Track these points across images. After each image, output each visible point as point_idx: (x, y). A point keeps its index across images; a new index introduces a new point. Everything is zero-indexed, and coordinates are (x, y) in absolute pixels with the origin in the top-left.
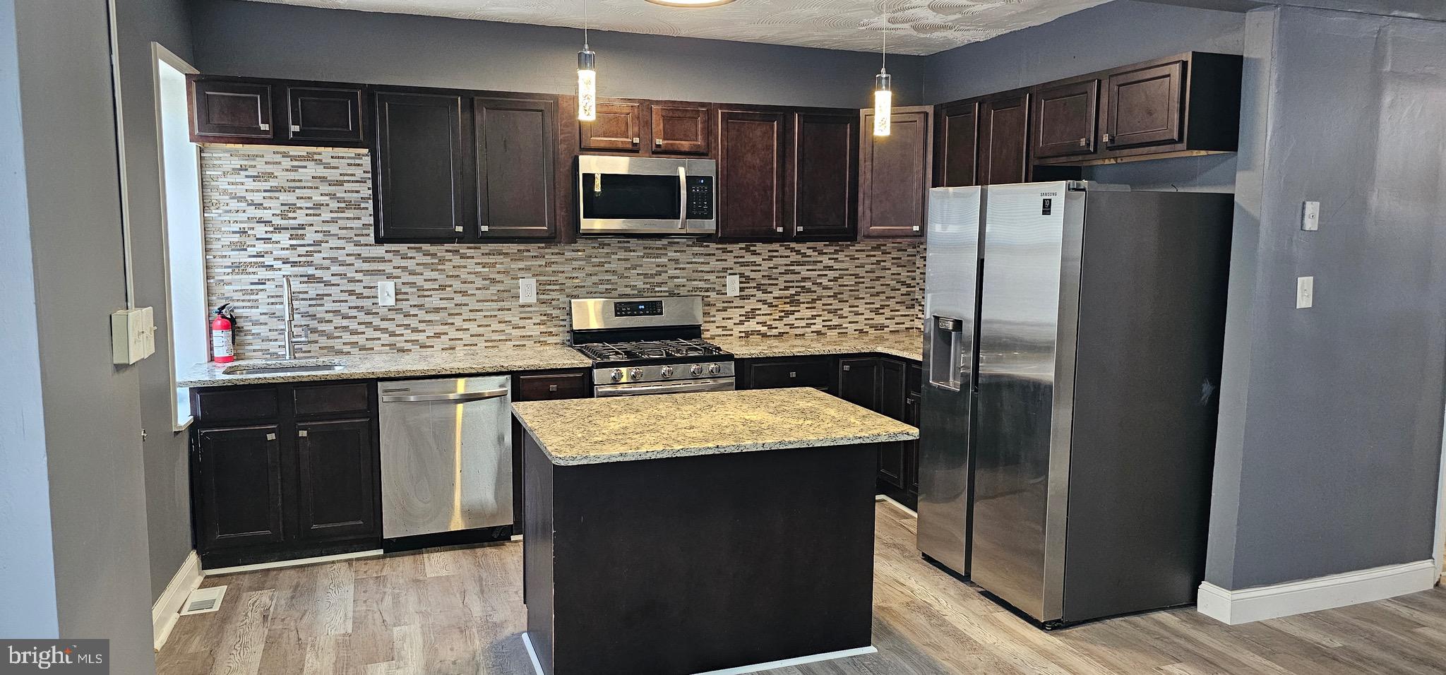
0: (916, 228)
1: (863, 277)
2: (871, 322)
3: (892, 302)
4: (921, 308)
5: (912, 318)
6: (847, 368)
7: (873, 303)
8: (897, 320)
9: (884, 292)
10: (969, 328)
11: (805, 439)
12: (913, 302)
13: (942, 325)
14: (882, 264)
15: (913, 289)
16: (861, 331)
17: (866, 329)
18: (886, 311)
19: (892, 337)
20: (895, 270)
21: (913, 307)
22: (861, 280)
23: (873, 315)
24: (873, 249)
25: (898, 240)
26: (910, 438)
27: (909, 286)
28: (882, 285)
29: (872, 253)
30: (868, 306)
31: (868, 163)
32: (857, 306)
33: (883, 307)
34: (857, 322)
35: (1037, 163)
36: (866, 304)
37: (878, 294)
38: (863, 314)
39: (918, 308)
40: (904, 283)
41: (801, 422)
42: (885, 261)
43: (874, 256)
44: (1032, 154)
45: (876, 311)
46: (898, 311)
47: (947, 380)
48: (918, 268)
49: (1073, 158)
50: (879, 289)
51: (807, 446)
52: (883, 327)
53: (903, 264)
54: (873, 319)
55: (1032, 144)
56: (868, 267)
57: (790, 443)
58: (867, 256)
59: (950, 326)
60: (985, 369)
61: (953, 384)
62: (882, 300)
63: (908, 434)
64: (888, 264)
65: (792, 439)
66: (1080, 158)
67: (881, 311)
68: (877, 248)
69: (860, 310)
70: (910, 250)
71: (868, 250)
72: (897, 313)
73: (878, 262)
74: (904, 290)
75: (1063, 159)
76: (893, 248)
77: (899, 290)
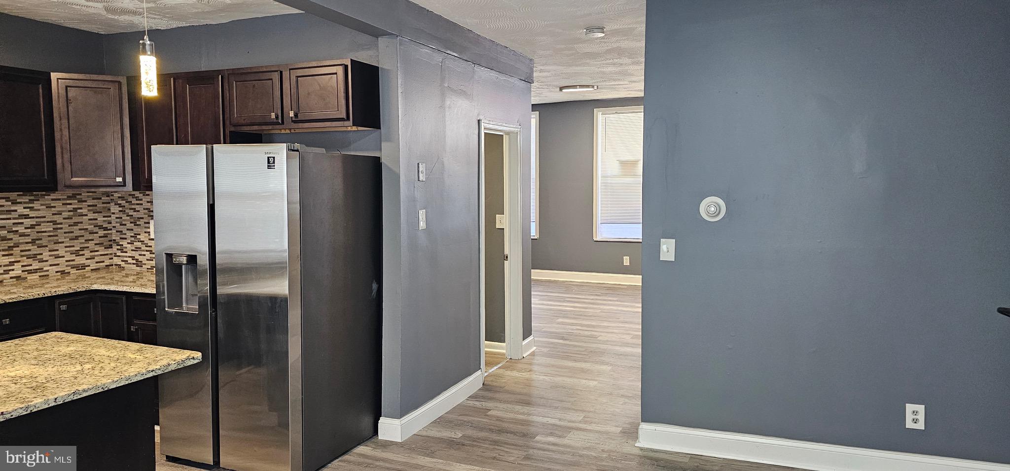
0: (119, 179)
1: (61, 224)
2: (71, 263)
3: (91, 245)
4: (119, 247)
5: (111, 257)
6: (63, 307)
7: (73, 246)
8: (97, 259)
9: (83, 236)
10: (203, 260)
11: (99, 384)
12: (110, 243)
13: (176, 260)
14: (79, 211)
15: (109, 232)
16: (63, 272)
17: (68, 269)
18: (87, 253)
19: (94, 275)
20: (91, 215)
21: (111, 247)
22: (59, 226)
23: (73, 257)
24: (69, 198)
25: (93, 190)
26: (196, 362)
27: (106, 229)
28: (80, 229)
29: (68, 202)
30: (68, 249)
31: (65, 121)
32: (57, 250)
33: (82, 249)
34: (58, 264)
35: (233, 129)
36: (66, 247)
37: (77, 238)
38: (63, 257)
39: (115, 247)
40: (101, 227)
41: (79, 368)
42: (81, 209)
43: (70, 204)
44: (227, 123)
45: (77, 253)
46: (97, 251)
47: (181, 306)
48: (114, 213)
49: (264, 127)
50: (77, 233)
51: (102, 390)
52: (84, 267)
53: (98, 210)
54: (73, 260)
55: (227, 116)
56: (65, 214)
57: (84, 391)
58: (63, 204)
59: (184, 260)
60: (221, 290)
61: (191, 307)
62: (81, 243)
63: (193, 358)
64: (84, 211)
65: (85, 387)
66: (270, 127)
67: (81, 253)
68: (73, 197)
69: (61, 252)
70: (105, 199)
71: (64, 199)
72: (96, 253)
73: (75, 210)
74: (102, 233)
75: (256, 128)
76: (88, 196)
77: (97, 233)
